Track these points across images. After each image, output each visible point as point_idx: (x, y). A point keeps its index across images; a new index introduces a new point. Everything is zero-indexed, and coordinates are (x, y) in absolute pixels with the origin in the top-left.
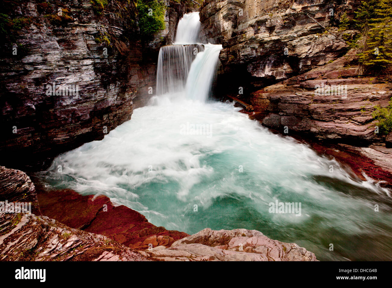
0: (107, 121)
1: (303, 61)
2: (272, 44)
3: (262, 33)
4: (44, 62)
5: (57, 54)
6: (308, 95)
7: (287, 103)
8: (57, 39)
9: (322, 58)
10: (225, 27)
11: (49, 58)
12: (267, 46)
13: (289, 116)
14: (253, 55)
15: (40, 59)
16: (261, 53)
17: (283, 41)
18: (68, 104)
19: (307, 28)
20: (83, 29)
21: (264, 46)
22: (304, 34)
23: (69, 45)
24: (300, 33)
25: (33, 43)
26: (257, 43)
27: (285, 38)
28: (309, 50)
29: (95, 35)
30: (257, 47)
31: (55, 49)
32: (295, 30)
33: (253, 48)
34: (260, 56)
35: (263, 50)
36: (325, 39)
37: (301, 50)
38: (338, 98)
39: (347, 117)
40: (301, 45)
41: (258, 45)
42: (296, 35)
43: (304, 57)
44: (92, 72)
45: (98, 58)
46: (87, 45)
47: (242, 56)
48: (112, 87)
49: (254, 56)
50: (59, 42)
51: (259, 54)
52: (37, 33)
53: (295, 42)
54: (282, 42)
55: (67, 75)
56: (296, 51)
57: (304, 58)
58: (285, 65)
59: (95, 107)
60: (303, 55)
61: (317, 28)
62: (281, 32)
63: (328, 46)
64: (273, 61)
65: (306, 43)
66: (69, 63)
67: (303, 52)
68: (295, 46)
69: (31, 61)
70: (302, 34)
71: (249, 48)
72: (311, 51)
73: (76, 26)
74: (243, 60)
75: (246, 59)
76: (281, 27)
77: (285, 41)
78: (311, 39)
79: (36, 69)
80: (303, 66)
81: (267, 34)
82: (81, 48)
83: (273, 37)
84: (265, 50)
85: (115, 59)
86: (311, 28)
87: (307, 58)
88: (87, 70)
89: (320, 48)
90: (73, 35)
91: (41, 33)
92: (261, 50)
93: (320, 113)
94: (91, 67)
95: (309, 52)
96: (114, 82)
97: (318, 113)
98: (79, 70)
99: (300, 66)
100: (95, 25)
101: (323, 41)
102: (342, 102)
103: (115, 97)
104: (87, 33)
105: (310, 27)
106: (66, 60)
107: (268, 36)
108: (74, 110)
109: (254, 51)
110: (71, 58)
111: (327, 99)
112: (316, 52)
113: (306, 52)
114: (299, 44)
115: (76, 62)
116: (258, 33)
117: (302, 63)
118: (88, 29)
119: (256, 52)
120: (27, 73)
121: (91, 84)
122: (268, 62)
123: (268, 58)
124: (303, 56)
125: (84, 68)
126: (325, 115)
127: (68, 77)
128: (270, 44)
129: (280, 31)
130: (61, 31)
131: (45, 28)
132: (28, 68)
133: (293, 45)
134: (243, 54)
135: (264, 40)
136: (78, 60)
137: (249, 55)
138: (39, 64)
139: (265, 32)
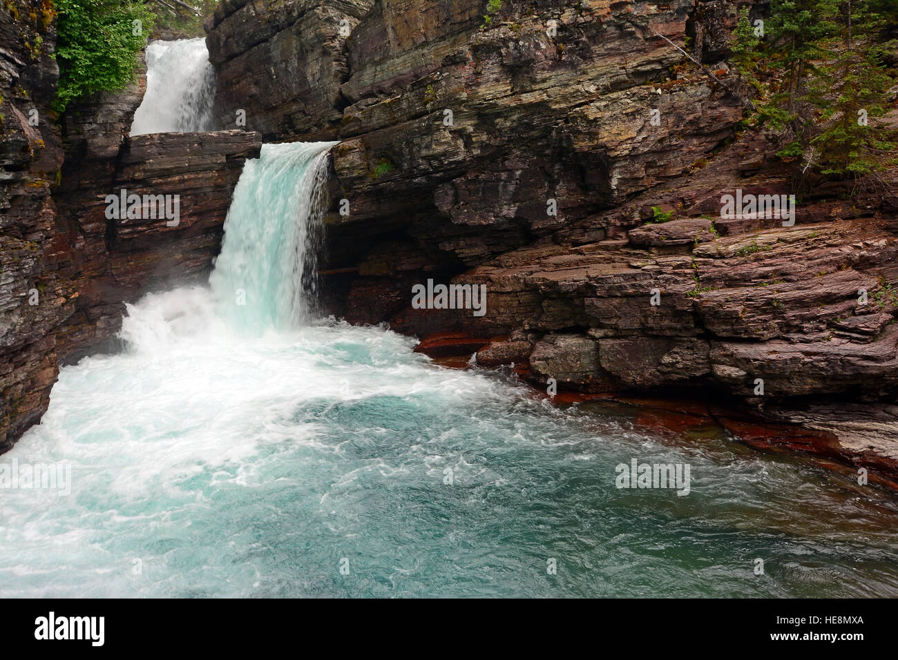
1: (620, 167)
2: (520, 119)
3: (489, 83)
6: (679, 267)
7: (616, 297)
9: (676, 154)
10: (310, 79)
12: (503, 124)
13: (625, 337)
14: (457, 154)
16: (483, 146)
17: (554, 107)
19: (624, 68)
21: (494, 125)
22: (617, 86)
24: (605, 81)
26: (469, 117)
27: (565, 98)
28: (640, 131)
30: (470, 129)
32: (593, 74)
33: (459, 134)
34: (478, 158)
35: (489, 139)
36: (680, 99)
37: (614, 131)
38: (774, 268)
39: (821, 322)
40: (614, 118)
41: (473, 122)
42: (593, 89)
43: (626, 152)
47: (424, 158)
51: (476, 152)
53: (595, 110)
54: (554, 110)
56: (600, 136)
57: (625, 158)
58: (561, 184)
60: (624, 146)
61: (653, 66)
62: (550, 78)
63: (691, 117)
64: (518, 173)
65: (629, 111)
67: (625, 137)
68: (595, 120)
70: (612, 84)
71: (447, 133)
72: (644, 135)
74: (425, 173)
75: (436, 170)
76: (550, 63)
77: (563, 105)
78: (642, 99)
80: (623, 181)
81: (504, 87)
83: (524, 95)
84: (496, 138)
86: (638, 66)
87: (633, 157)
89: (670, 125)
92: (484, 137)
93: (741, 318)
95: (640, 138)
97: (732, 318)
99: (614, 183)
101: (676, 105)
102: (789, 277)
105: (635, 64)
107: (509, 93)
109: (460, 143)
111: (739, 272)
112: (659, 137)
113: (632, 139)
114: (608, 114)
116: (478, 84)
117: (620, 173)
119: (468, 145)
122: (504, 176)
123: (503, 162)
124: (624, 150)
126: (753, 322)
128: (515, 117)
129: (548, 75)
133: (591, 118)
134: (424, 152)
135: (496, 104)
137: (445, 154)
139: (497, 80)
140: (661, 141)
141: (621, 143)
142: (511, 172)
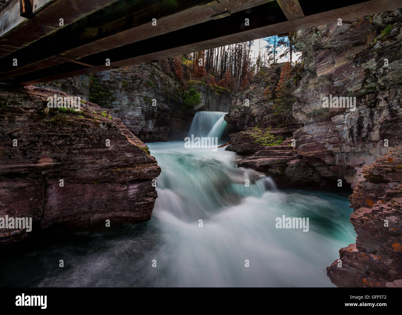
0: (148, 138)
2: (244, 109)
4: (120, 105)
5: (126, 102)
8: (127, 97)
11: (122, 103)
12: (242, 110)
15: (118, 103)
18: (128, 123)
20: (139, 94)
23: (132, 99)
24: (256, 102)
25: (117, 97)
28: (259, 111)
29: (144, 97)
30: (238, 111)
31: (125, 100)
33: (236, 112)
37: (254, 111)
40: (254, 108)
42: (254, 103)
44: (140, 112)
45: (146, 107)
46: (140, 101)
48: (150, 121)
49: (237, 117)
50: (128, 98)
52: (119, 93)
55: (129, 111)
59: (142, 129)
64: (248, 120)
66: (130, 107)
68: (252, 109)
69: (115, 103)
71: (233, 112)
72: (259, 112)
73: (136, 93)
74: (232, 119)
75: (234, 118)
79: (116, 107)
82: (137, 101)
84: (242, 113)
85: (157, 110)
86: (261, 99)
87: (257, 116)
88: (138, 110)
90: (134, 96)
91: (121, 94)
92: (240, 113)
94: (140, 110)
96: (152, 119)
98: (134, 110)
99: (256, 121)
100: (145, 93)
103: (153, 127)
104: (141, 96)
106: (129, 105)
108: (131, 127)
110: (131, 105)
113: (257, 112)
115: (133, 107)
118: (141, 94)
119: (238, 114)
120: (113, 107)
121: (140, 117)
122: (245, 120)
124: (256, 114)
125: (137, 110)
127: (129, 112)
130: (129, 94)
131: (123, 92)
132: (114, 106)
136: (135, 106)
138: (117, 105)
139: (239, 102)
140: (263, 113)
141: (255, 113)
142: (246, 119)
